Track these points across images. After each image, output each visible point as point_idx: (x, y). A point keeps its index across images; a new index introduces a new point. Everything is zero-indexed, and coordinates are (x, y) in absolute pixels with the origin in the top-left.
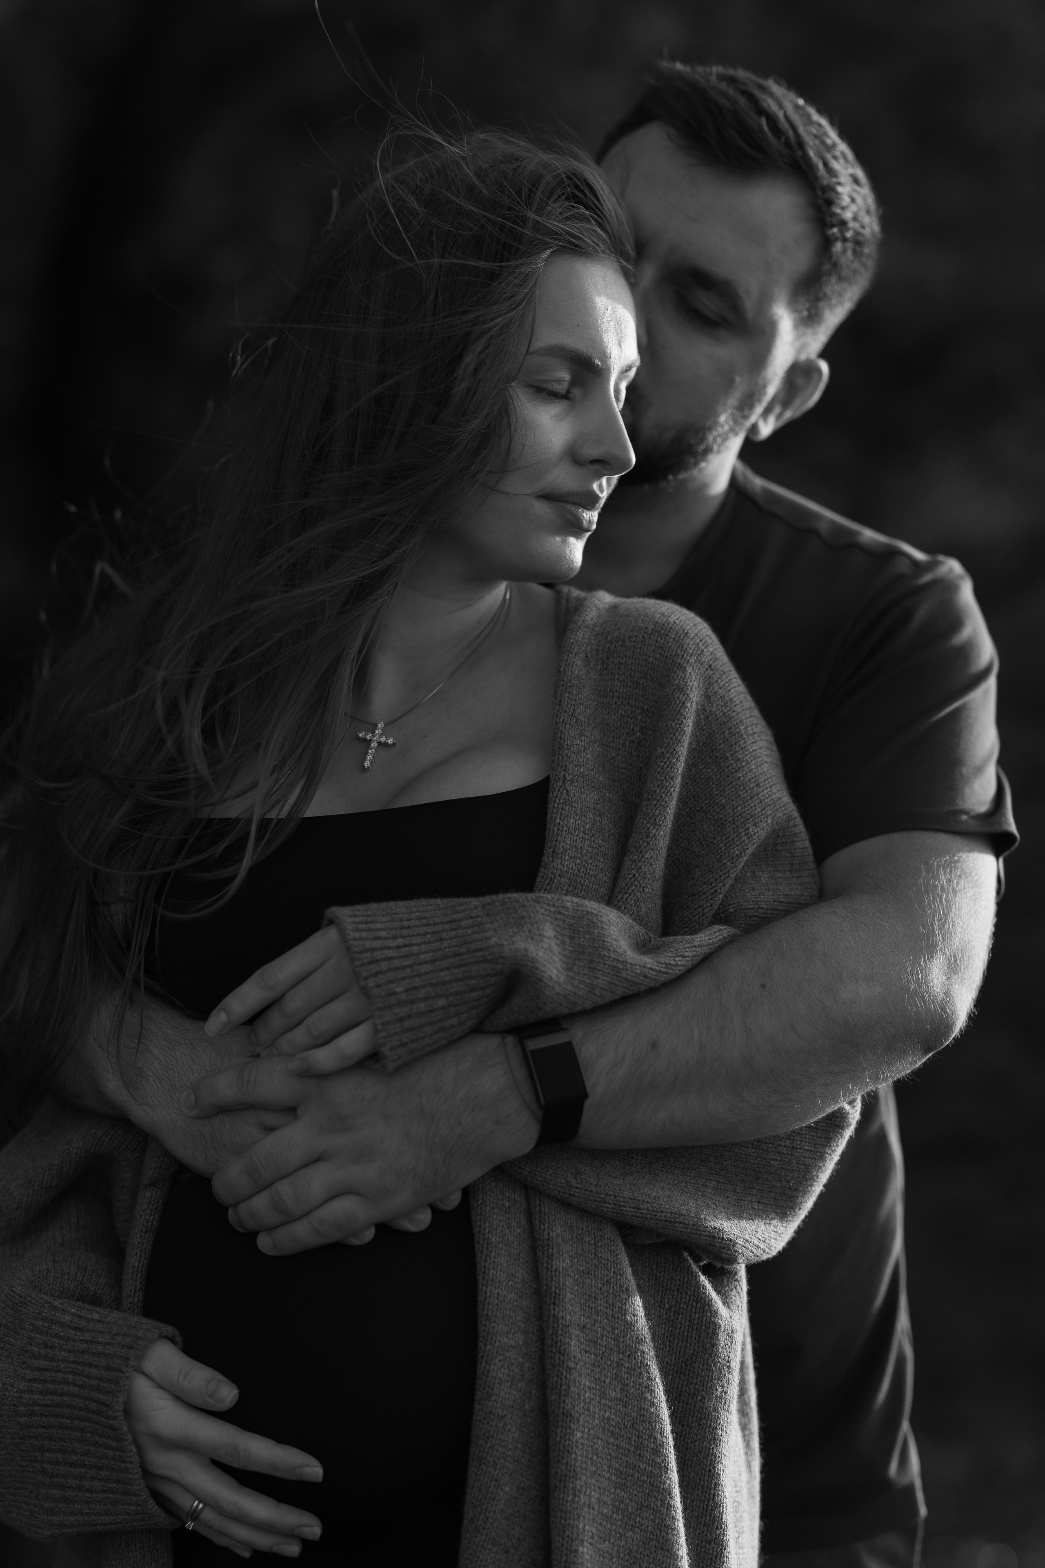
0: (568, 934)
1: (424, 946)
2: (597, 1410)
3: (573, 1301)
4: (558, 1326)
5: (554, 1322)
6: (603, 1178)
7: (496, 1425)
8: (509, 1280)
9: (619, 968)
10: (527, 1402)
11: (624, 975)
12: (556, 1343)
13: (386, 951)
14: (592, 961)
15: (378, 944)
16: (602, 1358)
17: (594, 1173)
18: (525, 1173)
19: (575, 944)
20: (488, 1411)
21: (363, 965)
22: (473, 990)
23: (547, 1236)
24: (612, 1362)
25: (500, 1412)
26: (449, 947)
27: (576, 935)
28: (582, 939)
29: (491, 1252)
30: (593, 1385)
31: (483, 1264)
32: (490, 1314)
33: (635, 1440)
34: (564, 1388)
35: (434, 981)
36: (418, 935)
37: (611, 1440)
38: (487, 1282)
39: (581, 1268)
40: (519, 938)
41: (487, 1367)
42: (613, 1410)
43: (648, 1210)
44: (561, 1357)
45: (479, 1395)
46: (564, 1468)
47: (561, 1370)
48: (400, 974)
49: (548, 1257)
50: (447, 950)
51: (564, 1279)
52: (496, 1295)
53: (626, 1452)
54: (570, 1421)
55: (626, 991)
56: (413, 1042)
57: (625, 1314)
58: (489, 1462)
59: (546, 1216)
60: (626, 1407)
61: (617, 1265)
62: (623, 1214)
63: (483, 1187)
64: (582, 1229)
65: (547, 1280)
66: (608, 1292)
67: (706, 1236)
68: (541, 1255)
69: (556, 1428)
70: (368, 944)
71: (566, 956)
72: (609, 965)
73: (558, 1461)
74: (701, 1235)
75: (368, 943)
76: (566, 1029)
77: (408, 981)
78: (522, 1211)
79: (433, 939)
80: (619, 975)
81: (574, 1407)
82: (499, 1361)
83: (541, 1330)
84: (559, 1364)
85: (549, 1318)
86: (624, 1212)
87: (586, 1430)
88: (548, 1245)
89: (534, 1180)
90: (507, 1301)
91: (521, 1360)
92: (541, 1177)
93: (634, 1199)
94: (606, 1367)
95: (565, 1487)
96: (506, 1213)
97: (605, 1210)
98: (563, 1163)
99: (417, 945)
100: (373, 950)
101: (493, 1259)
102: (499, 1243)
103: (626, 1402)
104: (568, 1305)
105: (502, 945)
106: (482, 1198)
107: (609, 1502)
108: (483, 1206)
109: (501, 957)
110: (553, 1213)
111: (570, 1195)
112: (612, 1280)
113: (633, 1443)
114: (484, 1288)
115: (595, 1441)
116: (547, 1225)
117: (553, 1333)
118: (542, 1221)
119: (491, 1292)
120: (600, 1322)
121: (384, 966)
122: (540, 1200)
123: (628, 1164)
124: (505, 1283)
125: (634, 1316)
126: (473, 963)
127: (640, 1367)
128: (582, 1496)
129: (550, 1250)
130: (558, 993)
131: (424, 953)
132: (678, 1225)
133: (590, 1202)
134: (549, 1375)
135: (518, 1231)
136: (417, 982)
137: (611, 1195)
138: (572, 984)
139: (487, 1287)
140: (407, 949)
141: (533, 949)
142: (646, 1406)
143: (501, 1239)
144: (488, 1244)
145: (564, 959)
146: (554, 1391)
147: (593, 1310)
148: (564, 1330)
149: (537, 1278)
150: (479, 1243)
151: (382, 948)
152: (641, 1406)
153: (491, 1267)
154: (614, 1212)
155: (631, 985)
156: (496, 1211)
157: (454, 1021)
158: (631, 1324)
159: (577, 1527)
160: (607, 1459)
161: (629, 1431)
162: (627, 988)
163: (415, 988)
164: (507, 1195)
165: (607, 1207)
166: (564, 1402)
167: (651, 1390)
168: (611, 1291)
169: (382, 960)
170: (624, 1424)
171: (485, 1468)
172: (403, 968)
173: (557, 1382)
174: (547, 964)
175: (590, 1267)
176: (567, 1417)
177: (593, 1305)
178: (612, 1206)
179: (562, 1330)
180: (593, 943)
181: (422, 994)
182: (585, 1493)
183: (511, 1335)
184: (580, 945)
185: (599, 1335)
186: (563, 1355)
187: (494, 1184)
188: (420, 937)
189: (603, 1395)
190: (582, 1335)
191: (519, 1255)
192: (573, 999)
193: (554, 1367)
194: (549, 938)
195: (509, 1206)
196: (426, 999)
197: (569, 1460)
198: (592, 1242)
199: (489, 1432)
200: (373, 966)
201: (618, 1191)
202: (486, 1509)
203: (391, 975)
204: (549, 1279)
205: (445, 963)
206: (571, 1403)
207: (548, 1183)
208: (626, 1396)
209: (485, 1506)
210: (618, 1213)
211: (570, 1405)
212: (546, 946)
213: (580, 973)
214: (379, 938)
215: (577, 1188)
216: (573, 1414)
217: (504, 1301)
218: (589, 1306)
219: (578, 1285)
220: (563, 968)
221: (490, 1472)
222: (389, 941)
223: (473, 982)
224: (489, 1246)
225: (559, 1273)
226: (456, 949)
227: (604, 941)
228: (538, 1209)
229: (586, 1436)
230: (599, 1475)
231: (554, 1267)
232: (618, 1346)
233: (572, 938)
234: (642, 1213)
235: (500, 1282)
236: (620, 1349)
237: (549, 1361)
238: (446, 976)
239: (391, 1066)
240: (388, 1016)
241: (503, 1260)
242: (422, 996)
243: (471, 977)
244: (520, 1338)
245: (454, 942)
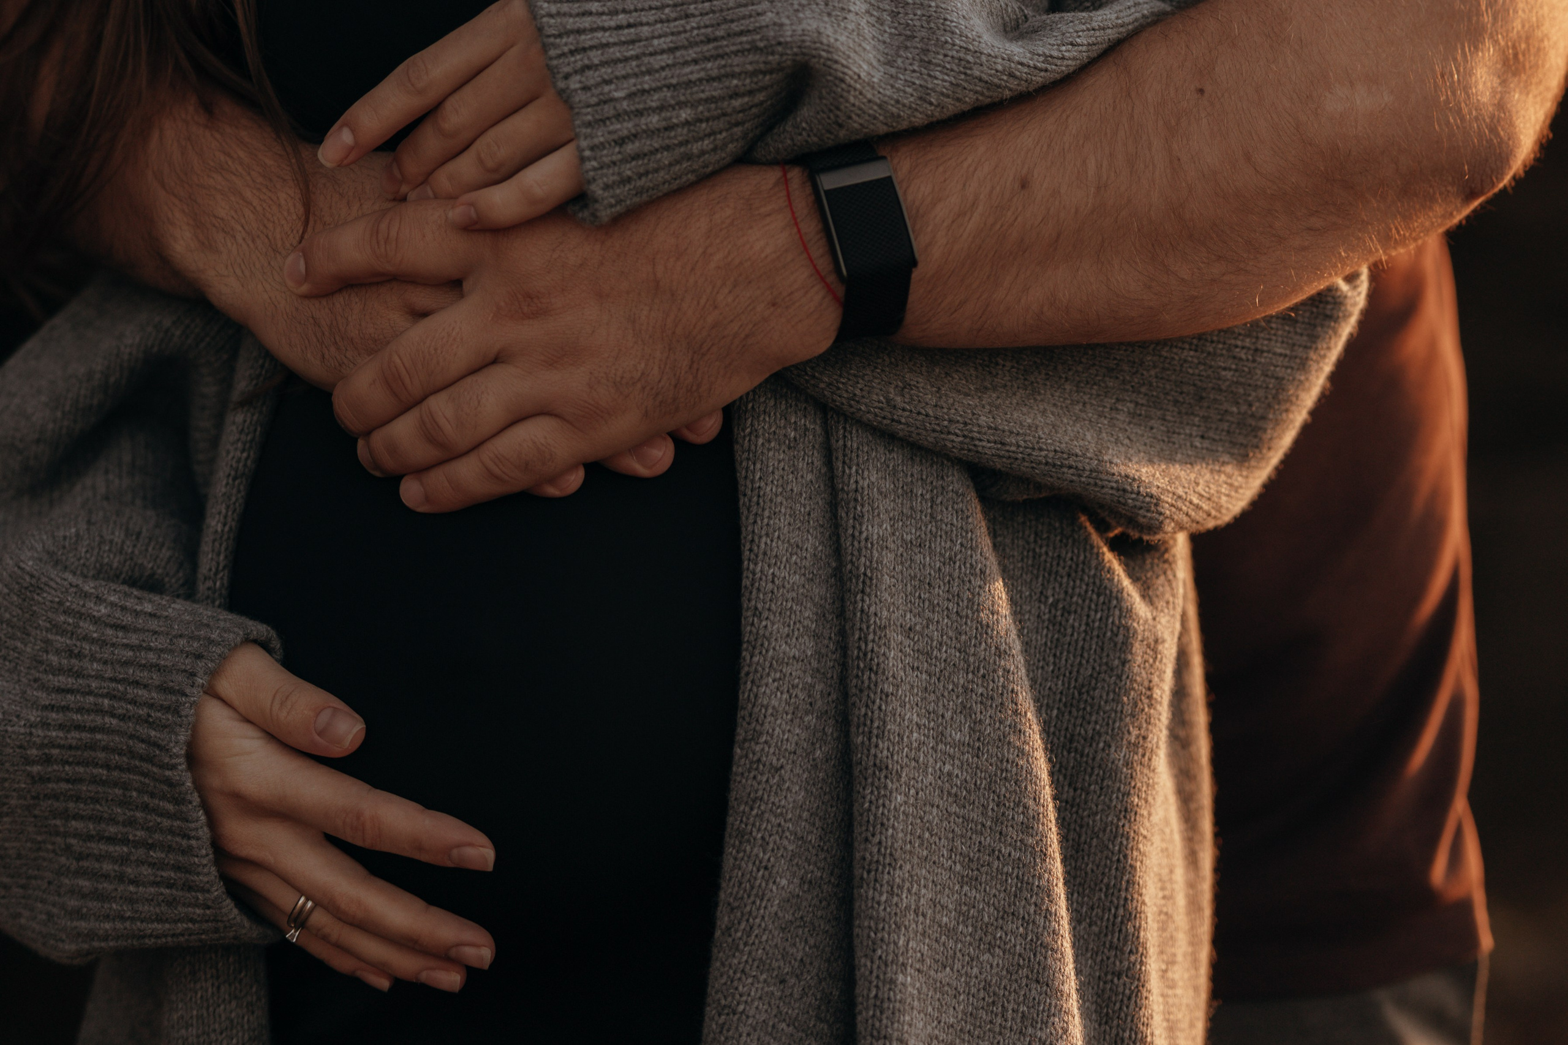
0: (887, 7)
1: (659, 26)
2: (931, 761)
3: (893, 589)
4: (868, 627)
5: (862, 620)
6: (946, 395)
7: (767, 781)
8: (791, 554)
9: (968, 62)
10: (818, 746)
11: (977, 73)
12: (865, 654)
13: (599, 34)
14: (926, 51)
15: (586, 22)
16: (939, 679)
17: (933, 386)
18: (822, 385)
19: (900, 24)
20: (755, 758)
21: (563, 55)
22: (735, 95)
23: (854, 486)
24: (956, 685)
25: (775, 762)
26: (699, 28)
27: (901, 10)
28: (911, 16)
29: (763, 510)
30: (924, 721)
31: (750, 528)
32: (760, 606)
33: (993, 809)
34: (876, 725)
35: (674, 81)
36: (651, 8)
37: (954, 808)
38: (757, 556)
39: (909, 538)
40: (808, 13)
41: (755, 689)
42: (957, 762)
43: (1019, 446)
44: (873, 675)
46: (875, 850)
47: (872, 695)
48: (620, 70)
49: (854, 518)
50: (695, 32)
51: (880, 554)
52: (770, 577)
53: (979, 827)
54: (886, 777)
55: (980, 98)
56: (640, 176)
57: (978, 611)
58: (755, 839)
59: (854, 455)
60: (978, 757)
61: (967, 533)
62: (977, 452)
63: (753, 407)
64: (912, 475)
65: (852, 554)
66: (950, 575)
67: (1112, 488)
68: (844, 515)
69: (864, 789)
70: (571, 23)
71: (884, 42)
72: (952, 57)
73: (867, 840)
74: (1103, 487)
75: (571, 20)
76: (884, 158)
77: (632, 81)
78: (817, 446)
79: (673, 15)
80: (969, 72)
81: (892, 755)
82: (774, 681)
83: (842, 633)
84: (869, 687)
85: (855, 614)
86: (980, 449)
87: (912, 791)
88: (856, 500)
89: (835, 397)
90: (787, 586)
91: (809, 680)
92: (847, 391)
93: (996, 429)
94: (946, 694)
95: (876, 880)
96: (789, 448)
97: (949, 445)
98: (883, 370)
99: (648, 24)
100: (579, 32)
101: (766, 521)
102: (776, 495)
103: (979, 748)
104: (886, 595)
105: (781, 25)
106: (752, 425)
107: (950, 906)
108: (753, 438)
109: (779, 43)
110: (866, 449)
111: (893, 420)
112: (958, 557)
113: (990, 813)
114: (752, 566)
115: (928, 808)
116: (854, 468)
117: (860, 639)
118: (848, 461)
119: (762, 571)
120: (938, 622)
121: (596, 57)
122: (845, 428)
123: (990, 373)
124: (784, 559)
125: (993, 614)
126: (736, 53)
127: (1002, 694)
128: (904, 896)
129: (859, 508)
130: (870, 101)
131: (660, 37)
132: (1065, 470)
133: (924, 433)
134: (854, 704)
135: (809, 477)
136: (647, 82)
137: (958, 422)
138: (892, 86)
139: (756, 564)
140: (632, 30)
141: (829, 31)
142: (1011, 756)
143: (780, 490)
144: (759, 496)
145: (881, 47)
146: (861, 730)
147: (927, 603)
148: (878, 633)
149: (838, 551)
150: (745, 495)
151: (593, 30)
152: (1003, 755)
153: (763, 532)
154: (963, 449)
155: (988, 89)
156: (773, 444)
157: (706, 144)
158: (988, 626)
159: (895, 944)
160: (947, 838)
161: (984, 795)
162: (982, 94)
163: (644, 92)
164: (793, 420)
165: (953, 441)
166: (877, 746)
167: (1020, 731)
168: (956, 574)
169: (592, 48)
170: (975, 784)
171: (748, 848)
172: (626, 59)
173: (866, 714)
174: (852, 55)
175: (923, 536)
176: (881, 770)
177: (927, 595)
178: (961, 439)
179: (875, 633)
180: (928, 23)
181: (654, 101)
182: (909, 891)
183: (794, 640)
184: (908, 25)
185: (935, 643)
186: (876, 673)
187: (772, 403)
188: (653, 12)
189: (940, 737)
190: (907, 642)
191: (809, 514)
192: (894, 110)
193: (861, 691)
194: (857, 14)
195: (795, 438)
196: (661, 108)
197: (883, 838)
198: (928, 496)
199: (756, 792)
200: (578, 57)
201: (970, 416)
202: (750, 913)
203: (607, 72)
204: (856, 553)
205: (692, 53)
206: (888, 749)
207: (858, 402)
208: (979, 739)
209: (748, 908)
210: (969, 450)
211: (885, 752)
212: (851, 26)
213: (906, 70)
214: (590, 13)
215: (904, 410)
216: (890, 766)
217: (784, 587)
218: (920, 597)
219: (902, 563)
220: (879, 61)
221: (757, 855)
222: (604, 17)
223: (734, 82)
224: (761, 501)
225: (872, 544)
226: (709, 30)
227: (945, 19)
228: (841, 443)
229: (912, 801)
230: (934, 863)
231: (864, 535)
232: (966, 661)
233: (894, 15)
234: (1008, 451)
235: (776, 556)
236: (969, 666)
237: (854, 681)
238: (693, 72)
239: (605, 215)
240: (600, 135)
241: (782, 522)
242: (654, 104)
243: (733, 75)
244: (808, 646)
245: (706, 20)
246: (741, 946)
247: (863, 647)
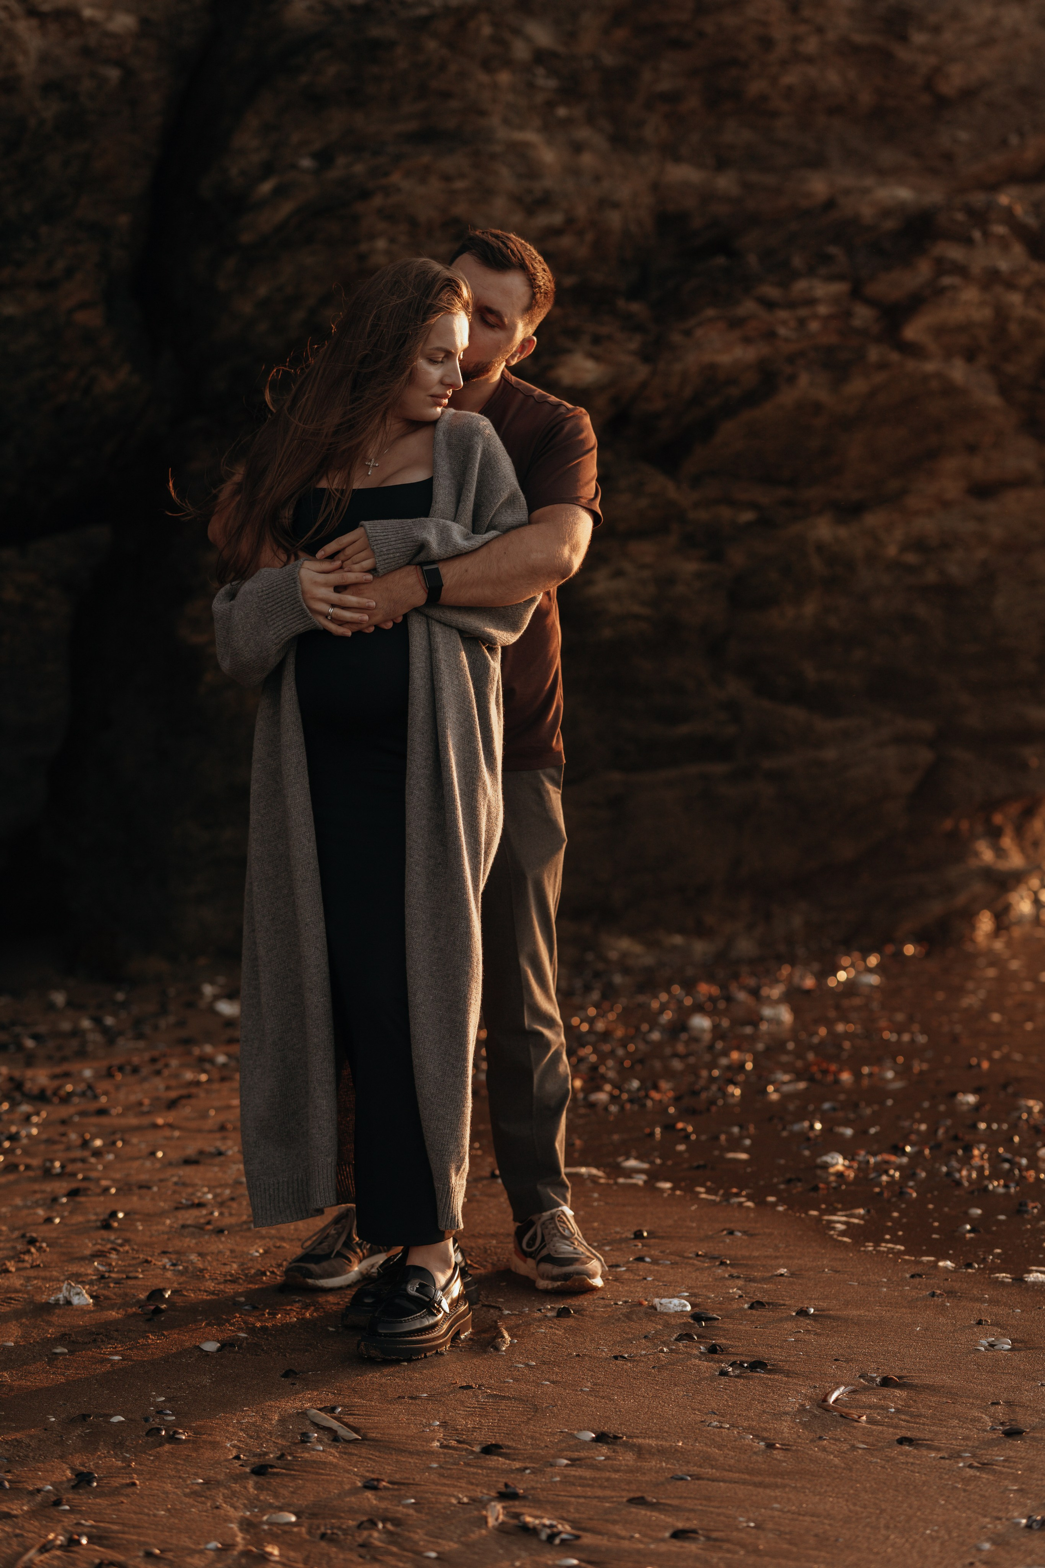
0: (440, 533)
1: (392, 535)
2: (451, 687)
3: (442, 652)
4: (437, 660)
5: (435, 658)
7: (417, 692)
9: (456, 545)
10: (427, 686)
12: (437, 665)
14: (447, 543)
15: (377, 534)
16: (452, 671)
18: (423, 610)
20: (414, 688)
21: (372, 541)
22: (407, 549)
23: (434, 631)
25: (418, 688)
26: (401, 536)
27: (442, 534)
28: (444, 535)
29: (414, 636)
30: (449, 679)
31: (411, 639)
32: (413, 656)
34: (439, 680)
35: (396, 548)
37: (455, 698)
38: (413, 645)
39: (445, 642)
40: (424, 533)
41: (413, 673)
43: (467, 626)
44: (438, 669)
45: (410, 683)
46: (440, 705)
47: (438, 674)
48: (384, 545)
49: (434, 638)
51: (439, 645)
52: (416, 650)
53: (460, 702)
55: (459, 553)
56: (387, 567)
57: (460, 657)
58: (415, 704)
61: (457, 641)
63: (412, 614)
67: (487, 635)
68: (431, 637)
69: (437, 693)
70: (374, 534)
72: (452, 544)
73: (438, 703)
76: (437, 564)
78: (425, 623)
79: (395, 533)
80: (456, 548)
81: (443, 686)
82: (417, 671)
83: (431, 661)
87: (447, 694)
88: (434, 635)
89: (427, 613)
90: (419, 652)
91: (424, 671)
93: (463, 622)
94: (454, 674)
95: (441, 711)
96: (419, 623)
97: (453, 625)
100: (376, 536)
101: (415, 638)
103: (460, 686)
104: (440, 653)
105: (418, 536)
106: (412, 618)
108: (412, 621)
109: (421, 541)
110: (436, 624)
111: (441, 619)
112: (455, 646)
113: (462, 700)
114: (412, 648)
115: (450, 697)
116: (434, 628)
117: (435, 661)
118: (432, 626)
119: (414, 649)
120: (452, 659)
121: (379, 542)
122: (431, 620)
124: (419, 646)
125: (463, 658)
126: (409, 541)
128: (447, 714)
130: (435, 552)
132: (476, 629)
133: (448, 622)
134: (434, 676)
135: (424, 629)
136: (390, 547)
137: (455, 620)
138: (440, 549)
140: (387, 536)
141: (428, 537)
143: (417, 632)
144: (413, 633)
145: (438, 541)
146: (436, 681)
148: (440, 661)
149: (430, 644)
150: (410, 633)
151: (379, 536)
152: (465, 688)
153: (414, 641)
154: (459, 627)
156: (416, 622)
157: (400, 561)
159: (446, 724)
161: (461, 695)
163: (389, 550)
164: (420, 617)
166: (439, 684)
167: (468, 683)
169: (379, 540)
170: (459, 693)
171: (414, 706)
172: (386, 543)
173: (437, 678)
174: (433, 543)
175: (448, 641)
176: (441, 689)
178: (455, 623)
180: (448, 536)
181: (391, 551)
183: (421, 663)
184: (443, 537)
185: (451, 663)
187: (415, 614)
189: (452, 683)
190: (445, 663)
191: (424, 637)
192: (440, 554)
193: (436, 673)
194: (434, 534)
195: (420, 621)
196: (393, 553)
197: (442, 703)
199: (415, 694)
200: (376, 542)
201: (457, 619)
202: (415, 720)
203: (381, 545)
204: (434, 645)
207: (434, 615)
208: (460, 684)
212: (432, 536)
213: (442, 546)
214: (378, 532)
215: (443, 617)
216: (443, 688)
218: (448, 654)
219: (444, 647)
220: (437, 544)
221: (416, 708)
222: (381, 533)
223: (408, 545)
225: (438, 643)
226: (403, 537)
227: (452, 536)
228: (430, 623)
231: (436, 641)
232: (457, 668)
234: (465, 627)
235: (417, 646)
237: (434, 671)
238: (400, 546)
239: (380, 575)
240: (380, 558)
241: (418, 639)
244: (424, 664)
245: (403, 534)
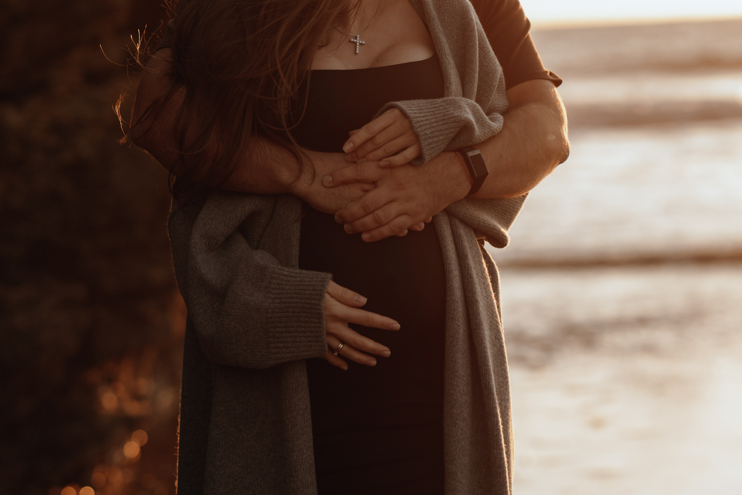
1: (431, 116)
3: (471, 258)
4: (469, 267)
5: (467, 266)
7: (457, 305)
10: (462, 297)
12: (469, 274)
20: (454, 300)
24: (482, 282)
30: (480, 290)
31: (444, 244)
34: (474, 291)
35: (439, 129)
37: (486, 312)
38: (447, 250)
39: (469, 246)
41: (452, 283)
42: (485, 301)
46: (478, 321)
49: (461, 241)
58: (456, 319)
59: (457, 225)
60: (488, 300)
61: (477, 245)
65: (462, 250)
69: (473, 306)
73: (476, 319)
77: (430, 129)
78: (449, 224)
79: (433, 114)
82: (455, 281)
83: (461, 270)
84: (471, 282)
85: (465, 264)
88: (461, 237)
90: (453, 258)
91: (459, 280)
95: (480, 328)
99: (428, 116)
101: (447, 242)
102: (447, 236)
104: (470, 260)
105: (460, 116)
106: (439, 219)
108: (440, 222)
109: (461, 120)
110: (459, 224)
114: (446, 253)
116: (459, 229)
117: (467, 270)
118: (456, 228)
119: (449, 254)
122: (455, 219)
124: (451, 251)
126: (451, 123)
129: (462, 239)
131: (432, 119)
134: (467, 286)
136: (433, 130)
143: (447, 234)
144: (445, 236)
147: (475, 262)
149: (457, 250)
150: (441, 236)
152: (491, 300)
153: (447, 245)
163: (433, 132)
164: (445, 218)
166: (475, 296)
171: (455, 322)
173: (471, 288)
177: (475, 260)
179: (470, 269)
181: (436, 134)
186: (472, 278)
188: (427, 113)
189: (483, 294)
190: (475, 271)
191: (452, 240)
193: (469, 283)
195: (446, 222)
196: (437, 136)
199: (455, 308)
200: (419, 123)
202: (457, 337)
205: (441, 123)
209: (456, 336)
219: (470, 252)
221: (457, 323)
223: (451, 130)
225: (466, 247)
226: (443, 117)
228: (454, 223)
231: (464, 245)
232: (483, 276)
236: (483, 278)
238: (442, 127)
240: (426, 143)
242: (436, 135)
243: (450, 128)
244: (458, 272)
245: (441, 115)
246: (456, 346)
247: (468, 272)
